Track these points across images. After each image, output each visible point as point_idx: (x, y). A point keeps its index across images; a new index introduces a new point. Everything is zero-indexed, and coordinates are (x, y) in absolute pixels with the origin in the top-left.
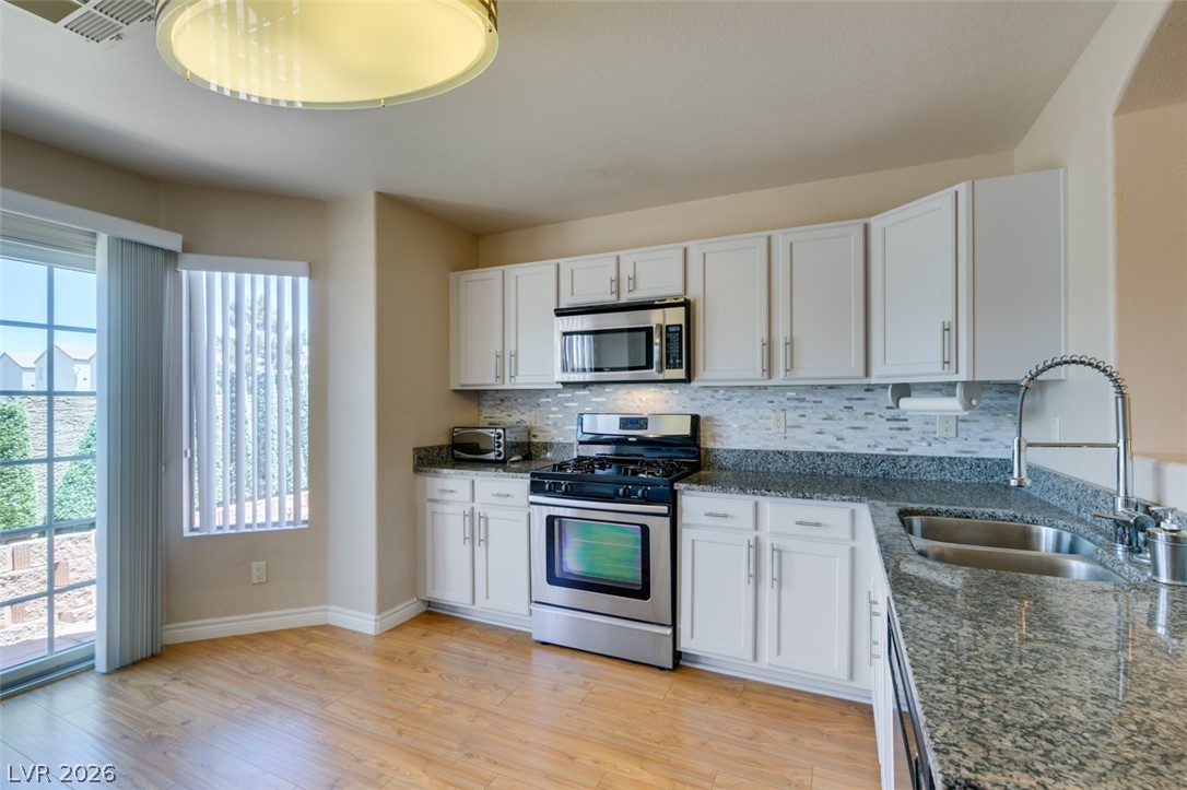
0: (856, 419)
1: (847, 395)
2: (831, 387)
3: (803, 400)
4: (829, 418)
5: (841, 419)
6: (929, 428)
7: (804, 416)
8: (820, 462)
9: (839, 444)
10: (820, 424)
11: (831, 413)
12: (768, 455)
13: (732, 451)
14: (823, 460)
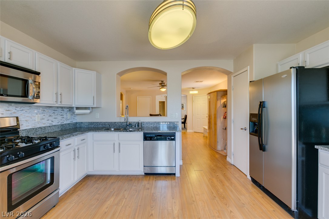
0: (55, 116)
1: (53, 109)
2: (50, 107)
3: (44, 111)
4: (50, 116)
5: (52, 116)
6: (67, 117)
7: (44, 116)
8: (49, 129)
9: (52, 123)
10: (48, 118)
11: (50, 114)
12: (37, 129)
13: (25, 130)
14: (50, 128)
